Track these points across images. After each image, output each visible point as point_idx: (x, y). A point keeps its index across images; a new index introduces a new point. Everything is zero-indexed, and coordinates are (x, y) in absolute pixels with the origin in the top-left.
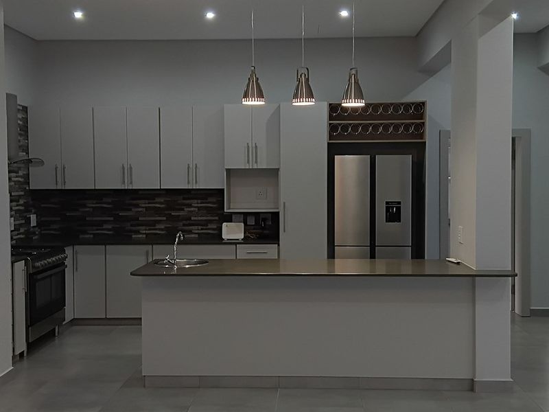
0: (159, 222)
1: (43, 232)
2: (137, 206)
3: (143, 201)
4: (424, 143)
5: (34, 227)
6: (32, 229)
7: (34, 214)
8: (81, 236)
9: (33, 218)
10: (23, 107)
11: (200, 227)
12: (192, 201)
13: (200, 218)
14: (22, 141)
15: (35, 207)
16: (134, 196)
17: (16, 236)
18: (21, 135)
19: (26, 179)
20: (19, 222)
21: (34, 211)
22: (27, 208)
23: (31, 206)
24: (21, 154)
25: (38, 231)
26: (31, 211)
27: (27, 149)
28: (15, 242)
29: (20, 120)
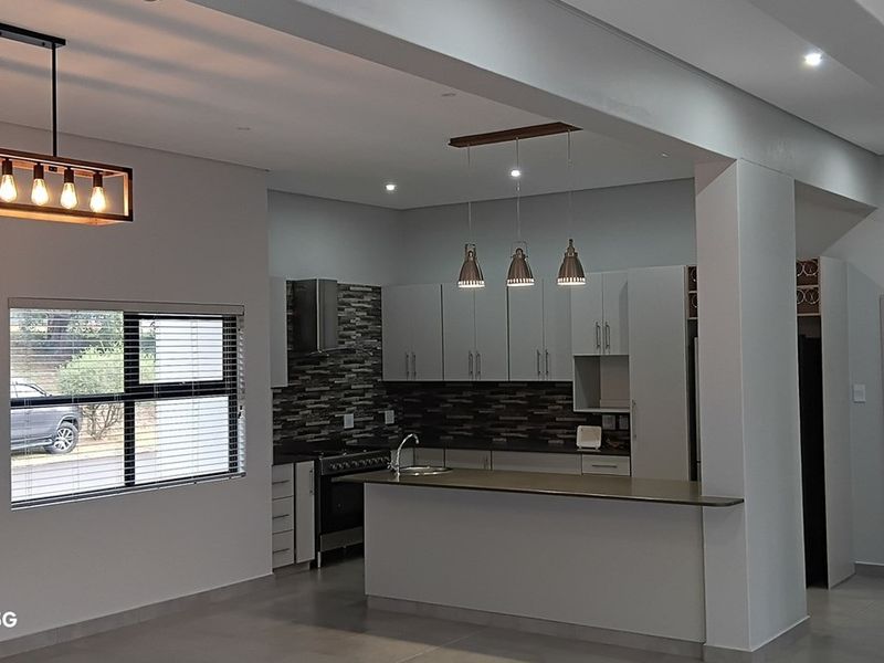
0: (521, 422)
1: (406, 431)
2: (497, 402)
3: (503, 396)
4: (819, 317)
5: (389, 425)
6: (387, 428)
7: (391, 409)
9: (390, 417)
10: (374, 288)
11: (566, 431)
12: (555, 397)
13: (566, 419)
14: (371, 327)
15: (392, 402)
16: (493, 390)
17: (357, 434)
18: (369, 320)
19: (378, 370)
20: (362, 419)
21: (390, 406)
22: (379, 403)
23: (385, 400)
24: (368, 342)
25: (397, 429)
26: (386, 406)
27: (379, 336)
28: (355, 441)
29: (368, 303)
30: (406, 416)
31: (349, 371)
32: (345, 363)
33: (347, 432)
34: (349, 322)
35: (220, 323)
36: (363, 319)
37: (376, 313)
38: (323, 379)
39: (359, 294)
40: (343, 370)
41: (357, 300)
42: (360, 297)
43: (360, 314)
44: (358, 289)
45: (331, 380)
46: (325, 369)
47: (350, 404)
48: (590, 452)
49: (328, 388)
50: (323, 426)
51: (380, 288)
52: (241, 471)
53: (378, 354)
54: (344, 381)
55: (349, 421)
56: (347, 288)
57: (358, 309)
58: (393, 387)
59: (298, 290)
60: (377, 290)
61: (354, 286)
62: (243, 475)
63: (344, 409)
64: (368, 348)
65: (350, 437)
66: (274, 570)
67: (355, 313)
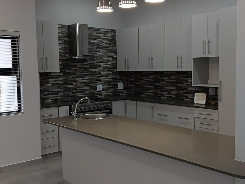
0: (173, 90)
1: (129, 92)
2: (163, 80)
3: (166, 78)
5: (120, 89)
6: (119, 91)
7: (121, 83)
8: (142, 96)
9: (120, 86)
10: (112, 30)
13: (192, 89)
14: (111, 47)
15: (122, 79)
16: (161, 75)
17: (103, 93)
18: (110, 44)
19: (115, 66)
20: (106, 87)
21: (121, 81)
22: (115, 80)
23: (119, 79)
24: (109, 54)
25: (124, 91)
26: (119, 82)
27: (115, 51)
28: (103, 96)
29: (109, 37)
30: (129, 86)
31: (100, 66)
32: (97, 62)
33: (99, 92)
34: (99, 45)
35: (10, 40)
36: (107, 44)
37: (113, 41)
38: (86, 69)
39: (105, 33)
40: (96, 66)
41: (104, 35)
42: (105, 34)
43: (105, 41)
44: (104, 30)
45: (89, 70)
46: (87, 65)
47: (100, 80)
48: (199, 106)
49: (89, 73)
50: (86, 90)
51: (116, 30)
52: (22, 111)
53: (115, 59)
54: (97, 70)
55: (99, 87)
56: (98, 30)
57: (104, 39)
58: (122, 73)
59: (70, 29)
60: (114, 31)
61: (102, 29)
62: (23, 113)
63: (97, 83)
64: (110, 56)
65: (100, 94)
66: (42, 156)
67: (102, 41)
